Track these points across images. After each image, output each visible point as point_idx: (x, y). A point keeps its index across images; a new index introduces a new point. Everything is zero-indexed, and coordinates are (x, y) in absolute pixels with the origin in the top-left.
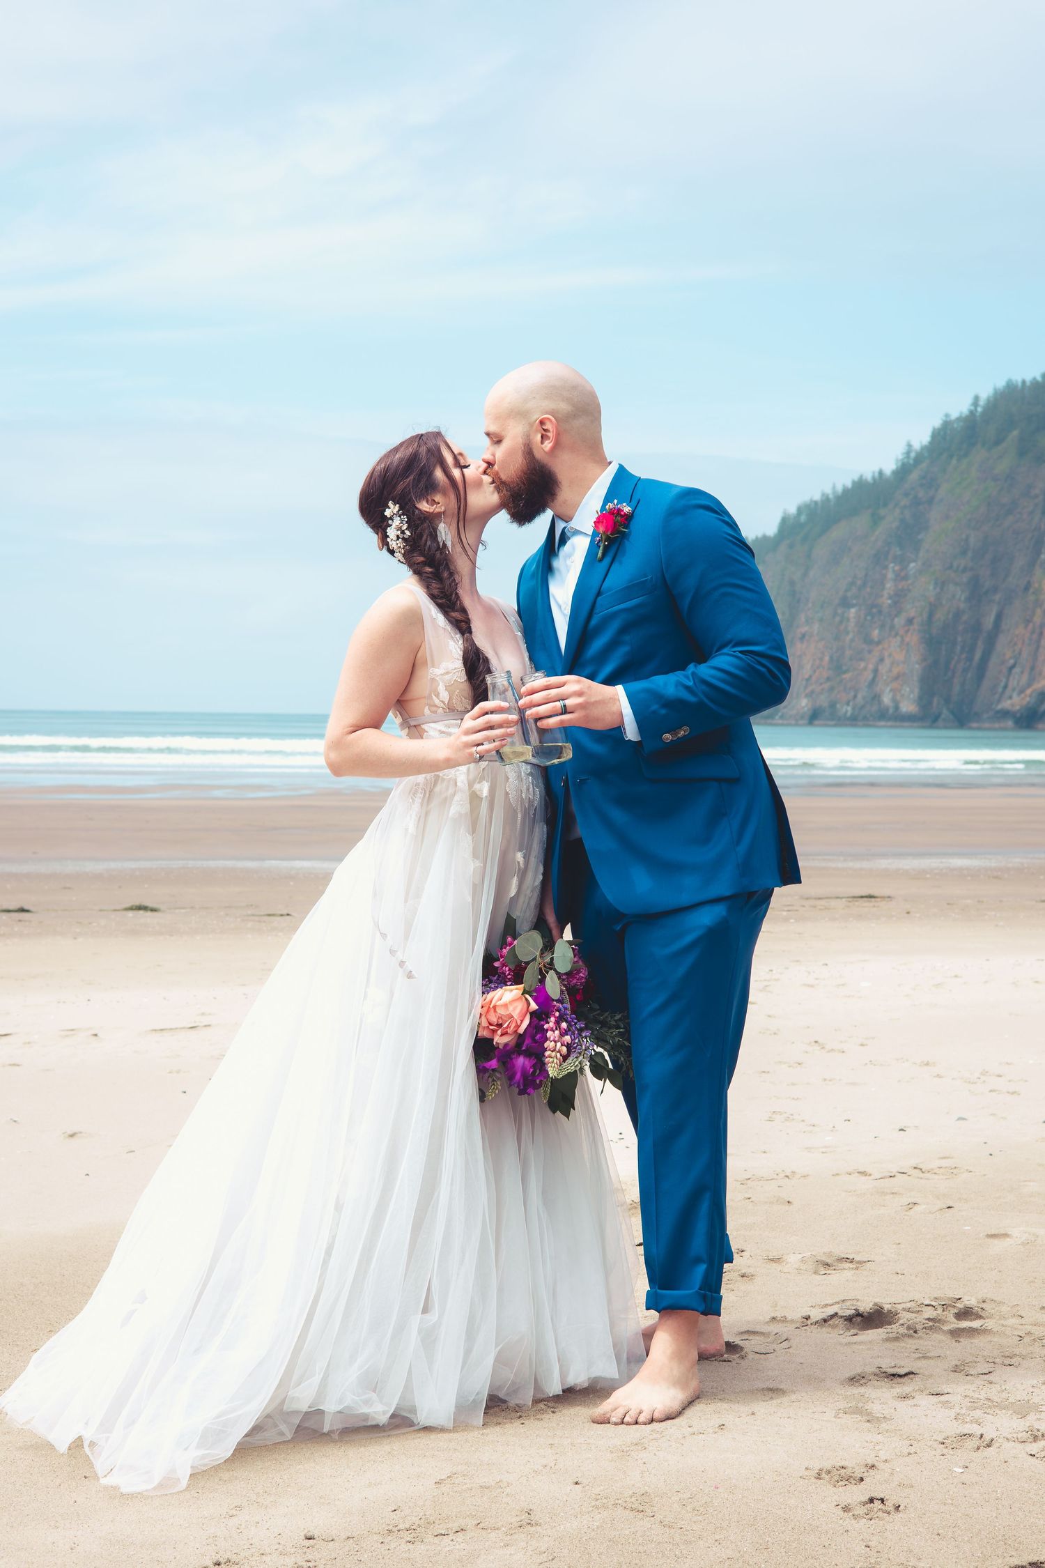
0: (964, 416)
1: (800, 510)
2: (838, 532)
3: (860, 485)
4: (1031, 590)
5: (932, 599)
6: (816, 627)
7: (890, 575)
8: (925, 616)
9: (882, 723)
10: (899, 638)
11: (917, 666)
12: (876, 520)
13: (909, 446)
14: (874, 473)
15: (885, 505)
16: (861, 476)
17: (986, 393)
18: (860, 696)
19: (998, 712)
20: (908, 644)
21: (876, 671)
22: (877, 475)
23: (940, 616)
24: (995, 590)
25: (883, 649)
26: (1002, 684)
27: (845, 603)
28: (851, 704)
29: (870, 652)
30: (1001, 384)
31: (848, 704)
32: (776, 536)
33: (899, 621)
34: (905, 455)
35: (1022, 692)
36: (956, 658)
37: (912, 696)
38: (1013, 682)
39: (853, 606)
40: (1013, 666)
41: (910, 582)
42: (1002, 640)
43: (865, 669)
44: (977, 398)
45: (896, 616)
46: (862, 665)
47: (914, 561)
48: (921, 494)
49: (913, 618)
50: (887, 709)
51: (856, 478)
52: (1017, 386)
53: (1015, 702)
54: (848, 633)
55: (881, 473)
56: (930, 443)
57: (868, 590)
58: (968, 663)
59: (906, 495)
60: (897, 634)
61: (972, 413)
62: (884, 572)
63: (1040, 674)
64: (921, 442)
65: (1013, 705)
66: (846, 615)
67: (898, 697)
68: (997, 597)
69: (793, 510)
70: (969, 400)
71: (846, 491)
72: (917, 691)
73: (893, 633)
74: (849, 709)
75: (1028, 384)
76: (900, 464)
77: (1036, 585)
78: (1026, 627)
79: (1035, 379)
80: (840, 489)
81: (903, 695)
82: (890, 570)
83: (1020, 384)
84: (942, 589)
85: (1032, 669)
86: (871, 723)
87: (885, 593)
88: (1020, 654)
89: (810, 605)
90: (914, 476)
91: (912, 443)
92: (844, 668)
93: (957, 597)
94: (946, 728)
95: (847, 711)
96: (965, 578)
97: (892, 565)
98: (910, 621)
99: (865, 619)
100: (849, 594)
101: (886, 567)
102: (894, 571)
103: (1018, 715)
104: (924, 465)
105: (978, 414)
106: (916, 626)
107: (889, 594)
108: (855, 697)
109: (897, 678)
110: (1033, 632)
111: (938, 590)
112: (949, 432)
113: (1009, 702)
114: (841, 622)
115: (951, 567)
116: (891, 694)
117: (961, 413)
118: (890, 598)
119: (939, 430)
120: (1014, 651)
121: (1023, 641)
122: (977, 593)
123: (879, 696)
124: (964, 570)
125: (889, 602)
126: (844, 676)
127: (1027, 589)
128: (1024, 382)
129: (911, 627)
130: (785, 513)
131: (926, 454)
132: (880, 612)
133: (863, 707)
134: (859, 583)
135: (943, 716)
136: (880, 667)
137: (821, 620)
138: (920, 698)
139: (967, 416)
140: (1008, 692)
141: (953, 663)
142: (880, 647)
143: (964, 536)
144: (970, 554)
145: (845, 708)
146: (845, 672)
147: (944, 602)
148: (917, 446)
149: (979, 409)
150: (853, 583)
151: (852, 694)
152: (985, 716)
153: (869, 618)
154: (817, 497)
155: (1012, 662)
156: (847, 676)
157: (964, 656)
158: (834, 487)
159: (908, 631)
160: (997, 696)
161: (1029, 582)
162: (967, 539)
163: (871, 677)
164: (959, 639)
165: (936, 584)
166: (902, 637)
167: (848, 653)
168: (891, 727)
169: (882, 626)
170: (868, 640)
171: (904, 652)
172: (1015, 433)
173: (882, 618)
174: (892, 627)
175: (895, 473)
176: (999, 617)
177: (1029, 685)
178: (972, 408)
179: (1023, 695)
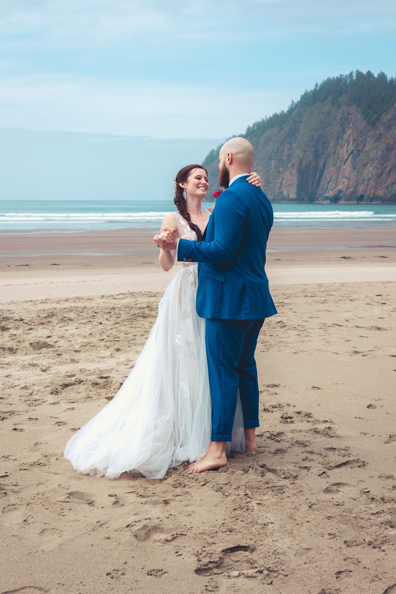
0: (312, 90)
1: (254, 125)
2: (268, 133)
3: (275, 116)
4: (336, 154)
5: (301, 157)
6: (260, 167)
7: (286, 149)
8: (299, 163)
9: (284, 202)
10: (289, 171)
11: (296, 181)
12: (281, 128)
13: (293, 101)
14: (280, 111)
15: (284, 123)
16: (276, 113)
17: (320, 82)
18: (276, 192)
19: (324, 197)
20: (293, 173)
21: (281, 183)
22: (281, 112)
23: (304, 163)
24: (324, 153)
25: (284, 175)
26: (326, 187)
27: (270, 159)
28: (273, 195)
29: (279, 176)
30: (325, 79)
31: (271, 195)
32: (245, 135)
33: (289, 165)
34: (291, 105)
35: (333, 190)
36: (310, 178)
37: (294, 192)
38: (329, 188)
39: (273, 160)
40: (330, 181)
41: (293, 151)
42: (326, 171)
43: (278, 182)
44: (317, 84)
45: (288, 163)
46: (277, 181)
47: (295, 143)
48: (297, 119)
49: (294, 164)
50: (285, 197)
51: (274, 114)
52: (331, 80)
53: (330, 194)
54: (271, 170)
55: (283, 111)
56: (300, 100)
57: (279, 154)
58: (314, 180)
59: (292, 119)
60: (289, 170)
61: (315, 89)
62: (284, 147)
63: (339, 183)
64: (297, 100)
65: (330, 195)
66: (271, 163)
67: (289, 192)
68: (324, 156)
69: (251, 125)
70: (314, 85)
71: (270, 118)
72: (296, 190)
73: (287, 169)
74: (272, 197)
75: (335, 79)
76: (289, 108)
77: (338, 152)
78: (334, 167)
79: (337, 77)
80: (268, 118)
81: (291, 192)
82: (286, 147)
83: (332, 79)
84: (304, 153)
85: (337, 182)
86: (280, 202)
87: (285, 155)
88: (332, 176)
89: (258, 160)
90: (295, 113)
91: (294, 101)
92: (270, 182)
93: (310, 156)
94: (306, 203)
95: (271, 198)
96: (313, 150)
97: (287, 145)
98: (293, 165)
99: (277, 164)
100: (272, 155)
101: (285, 146)
102: (287, 147)
103: (331, 198)
104: (298, 109)
105: (317, 90)
106: (295, 167)
107: (286, 155)
108: (274, 192)
109: (289, 185)
110: (337, 169)
111: (303, 154)
112: (307, 96)
113: (328, 194)
114: (269, 166)
115: (308, 146)
116: (287, 191)
117: (311, 89)
118: (286, 157)
119: (303, 95)
120: (330, 175)
121: (333, 172)
122: (317, 155)
123: (283, 192)
124: (312, 147)
125: (286, 158)
126: (270, 185)
127: (334, 153)
128: (334, 78)
129: (294, 167)
130: (249, 126)
131: (299, 105)
132: (283, 162)
133: (277, 196)
134: (275, 151)
135: (305, 199)
136: (283, 182)
137: (262, 165)
138: (297, 193)
139: (313, 91)
140: (328, 191)
141: (309, 180)
142: (283, 174)
143: (312, 134)
144: (314, 141)
145: (271, 196)
146: (270, 184)
147: (305, 158)
148: (296, 102)
149: (318, 88)
150: (273, 152)
151: (273, 191)
152: (320, 199)
153: (279, 164)
154: (260, 120)
155: (329, 179)
156: (271, 185)
157: (312, 177)
158: (266, 117)
159: (292, 169)
160: (324, 192)
161: (335, 151)
162: (313, 135)
163: (279, 185)
164: (311, 171)
165: (302, 152)
166: (290, 171)
167: (271, 177)
168: (287, 203)
169: (284, 167)
170: (279, 172)
171: (291, 176)
172: (331, 97)
173: (283, 164)
174: (287, 167)
175: (288, 111)
176: (325, 163)
177: (335, 188)
178: (315, 88)
179: (333, 191)
